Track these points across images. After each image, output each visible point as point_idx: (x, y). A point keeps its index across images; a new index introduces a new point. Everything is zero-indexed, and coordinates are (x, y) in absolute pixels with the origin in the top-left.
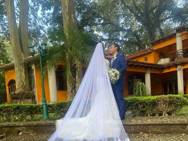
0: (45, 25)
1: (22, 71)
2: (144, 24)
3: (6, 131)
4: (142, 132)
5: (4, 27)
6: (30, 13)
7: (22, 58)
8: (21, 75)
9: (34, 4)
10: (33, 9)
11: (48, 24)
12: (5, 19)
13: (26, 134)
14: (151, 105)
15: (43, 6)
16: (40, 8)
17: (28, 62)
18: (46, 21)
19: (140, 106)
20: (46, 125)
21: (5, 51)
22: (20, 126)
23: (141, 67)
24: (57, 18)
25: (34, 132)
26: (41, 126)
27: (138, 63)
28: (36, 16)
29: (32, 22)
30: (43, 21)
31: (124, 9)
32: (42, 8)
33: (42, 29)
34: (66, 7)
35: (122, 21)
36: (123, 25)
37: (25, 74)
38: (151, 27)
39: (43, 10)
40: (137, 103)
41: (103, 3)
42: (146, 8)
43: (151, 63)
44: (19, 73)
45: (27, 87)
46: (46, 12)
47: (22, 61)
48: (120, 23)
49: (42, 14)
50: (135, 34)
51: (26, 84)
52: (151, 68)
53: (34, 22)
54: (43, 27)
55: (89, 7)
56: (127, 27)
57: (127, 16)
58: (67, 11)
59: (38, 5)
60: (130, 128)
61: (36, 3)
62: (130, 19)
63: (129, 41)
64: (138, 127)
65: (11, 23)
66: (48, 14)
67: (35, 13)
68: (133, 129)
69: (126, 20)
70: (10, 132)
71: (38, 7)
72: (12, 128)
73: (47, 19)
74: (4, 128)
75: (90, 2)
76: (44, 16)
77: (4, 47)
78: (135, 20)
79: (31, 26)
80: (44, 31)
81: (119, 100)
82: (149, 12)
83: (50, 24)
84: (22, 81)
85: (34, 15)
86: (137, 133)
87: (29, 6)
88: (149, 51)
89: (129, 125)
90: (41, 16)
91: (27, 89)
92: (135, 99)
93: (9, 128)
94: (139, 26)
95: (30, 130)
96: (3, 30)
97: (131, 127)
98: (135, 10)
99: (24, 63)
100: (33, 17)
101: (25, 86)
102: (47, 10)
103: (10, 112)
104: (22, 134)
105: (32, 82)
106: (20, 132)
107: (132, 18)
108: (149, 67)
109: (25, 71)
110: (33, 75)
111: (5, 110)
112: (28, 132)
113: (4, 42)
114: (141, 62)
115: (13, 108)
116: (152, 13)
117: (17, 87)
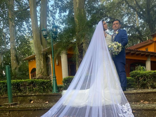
0: (62, 25)
1: (41, 60)
2: (146, 21)
3: (20, 100)
4: (142, 100)
5: (29, 28)
6: (50, 16)
7: (41, 50)
8: (40, 63)
9: (53, 9)
10: (52, 12)
11: (64, 24)
12: (30, 21)
13: (37, 102)
14: (151, 78)
15: (60, 10)
16: (58, 11)
17: (46, 53)
18: (62, 21)
19: (141, 79)
20: (53, 95)
21: (29, 47)
22: (32, 96)
23: (142, 55)
24: (71, 19)
25: (43, 101)
26: (49, 96)
27: (139, 51)
28: (54, 17)
29: (51, 23)
30: (60, 22)
31: (127, 9)
32: (60, 11)
33: (59, 28)
34: (77, 3)
35: (126, 19)
36: (127, 22)
37: (43, 62)
38: (152, 22)
39: (60, 12)
40: (138, 76)
41: (110, 5)
42: (148, 6)
43: (151, 52)
44: (39, 62)
45: (45, 73)
46: (63, 14)
47: (41, 52)
48: (124, 21)
49: (59, 16)
50: (137, 30)
51: (44, 70)
52: (152, 56)
53: (53, 23)
54: (60, 27)
55: (97, 8)
56: (130, 24)
57: (130, 14)
58: (78, 7)
59: (56, 9)
60: (130, 97)
61: (54, 7)
62: (133, 17)
63: (132, 36)
64: (139, 95)
65: (33, 22)
66: (64, 16)
67: (53, 15)
68: (134, 98)
69: (129, 18)
70: (24, 101)
71: (56, 11)
72: (25, 97)
73: (63, 20)
74: (19, 98)
75: (99, 4)
76: (60, 17)
77: (29, 44)
78: (137, 18)
79: (50, 26)
80: (60, 30)
81: (121, 72)
82: (151, 9)
83: (65, 24)
84: (41, 68)
85: (53, 17)
86: (138, 101)
87: (49, 10)
88: (150, 42)
89: (130, 94)
90: (58, 18)
91: (45, 75)
92: (136, 72)
93: (22, 97)
94: (141, 23)
95: (40, 99)
96: (29, 30)
97: (132, 95)
98: (137, 8)
99: (43, 54)
100: (52, 18)
101: (43, 72)
102: (63, 13)
103: (26, 86)
104: (33, 102)
105: (49, 69)
106: (32, 101)
107: (135, 16)
108: (150, 56)
109: (43, 60)
110: (50, 63)
111: (22, 84)
112: (38, 101)
113: (29, 40)
114: (142, 51)
115: (28, 83)
116: (153, 10)
117: (37, 73)
